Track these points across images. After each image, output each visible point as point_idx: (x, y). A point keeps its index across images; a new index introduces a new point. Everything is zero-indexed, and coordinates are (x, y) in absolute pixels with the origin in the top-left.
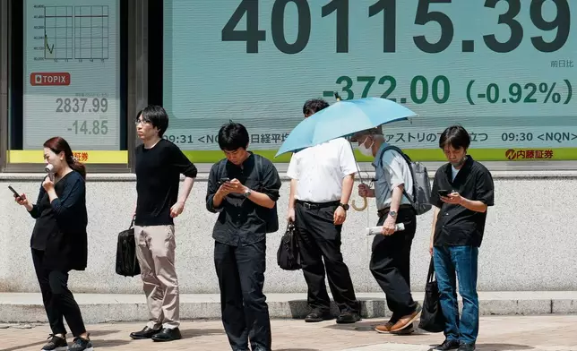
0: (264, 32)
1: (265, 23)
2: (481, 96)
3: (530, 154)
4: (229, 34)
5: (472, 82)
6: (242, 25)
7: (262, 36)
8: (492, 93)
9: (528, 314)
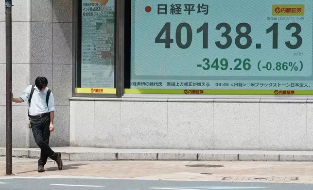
0: (172, 40)
1: (173, 36)
2: (264, 67)
3: (284, 93)
4: (158, 40)
5: (260, 61)
6: (163, 37)
7: (172, 41)
8: (268, 66)
9: (269, 161)
